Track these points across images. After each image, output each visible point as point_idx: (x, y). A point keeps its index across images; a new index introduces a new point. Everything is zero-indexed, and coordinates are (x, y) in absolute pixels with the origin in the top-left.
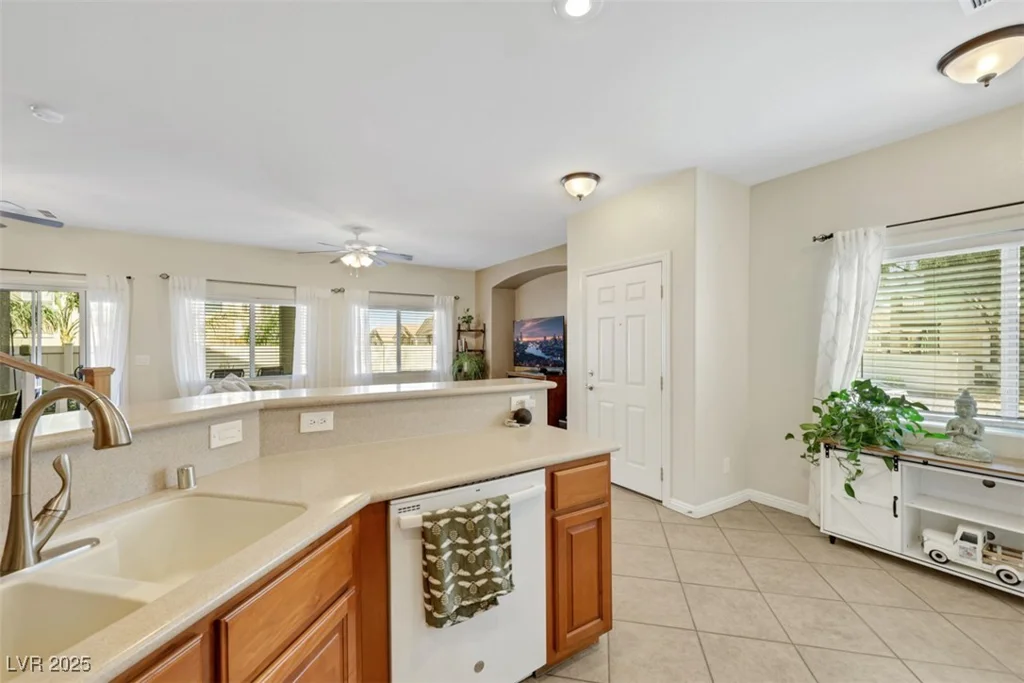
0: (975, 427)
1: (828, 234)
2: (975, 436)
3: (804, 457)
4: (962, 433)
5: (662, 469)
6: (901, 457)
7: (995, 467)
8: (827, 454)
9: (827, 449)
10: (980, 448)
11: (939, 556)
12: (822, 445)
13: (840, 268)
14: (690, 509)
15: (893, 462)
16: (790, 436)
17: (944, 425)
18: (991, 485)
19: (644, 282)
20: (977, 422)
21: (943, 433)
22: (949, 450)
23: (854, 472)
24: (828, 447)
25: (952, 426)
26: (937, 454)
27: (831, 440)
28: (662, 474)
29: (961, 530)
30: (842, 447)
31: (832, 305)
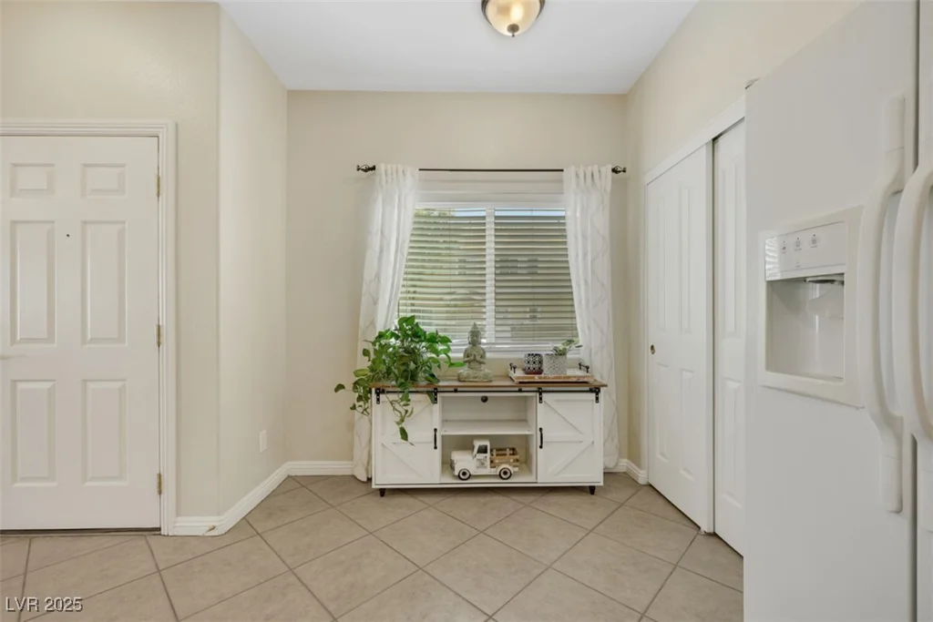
0: (482, 352)
1: (371, 166)
2: (482, 360)
3: (354, 408)
4: (475, 360)
5: (160, 476)
6: (439, 389)
7: (494, 384)
8: (378, 400)
9: (378, 394)
10: (486, 370)
11: (464, 474)
12: (373, 390)
13: (383, 202)
14: (211, 524)
15: (433, 394)
16: (340, 387)
17: (461, 355)
18: (485, 400)
19: (123, 166)
20: (483, 349)
21: (462, 362)
22: (468, 376)
23: (403, 413)
24: (379, 392)
25: (467, 354)
26: (460, 381)
27: (380, 384)
28: (160, 484)
29: (477, 444)
30: (390, 390)
31: (375, 242)
